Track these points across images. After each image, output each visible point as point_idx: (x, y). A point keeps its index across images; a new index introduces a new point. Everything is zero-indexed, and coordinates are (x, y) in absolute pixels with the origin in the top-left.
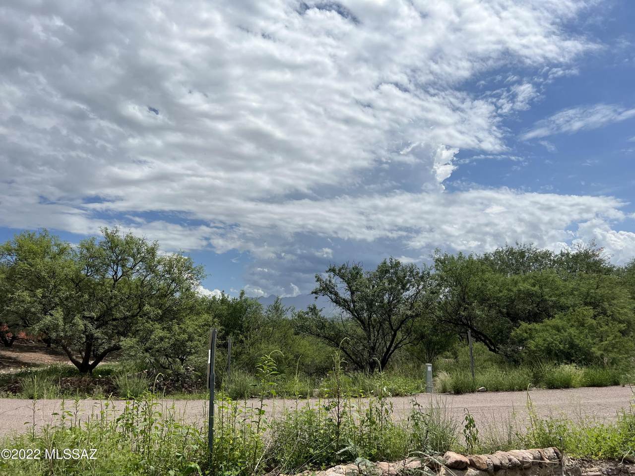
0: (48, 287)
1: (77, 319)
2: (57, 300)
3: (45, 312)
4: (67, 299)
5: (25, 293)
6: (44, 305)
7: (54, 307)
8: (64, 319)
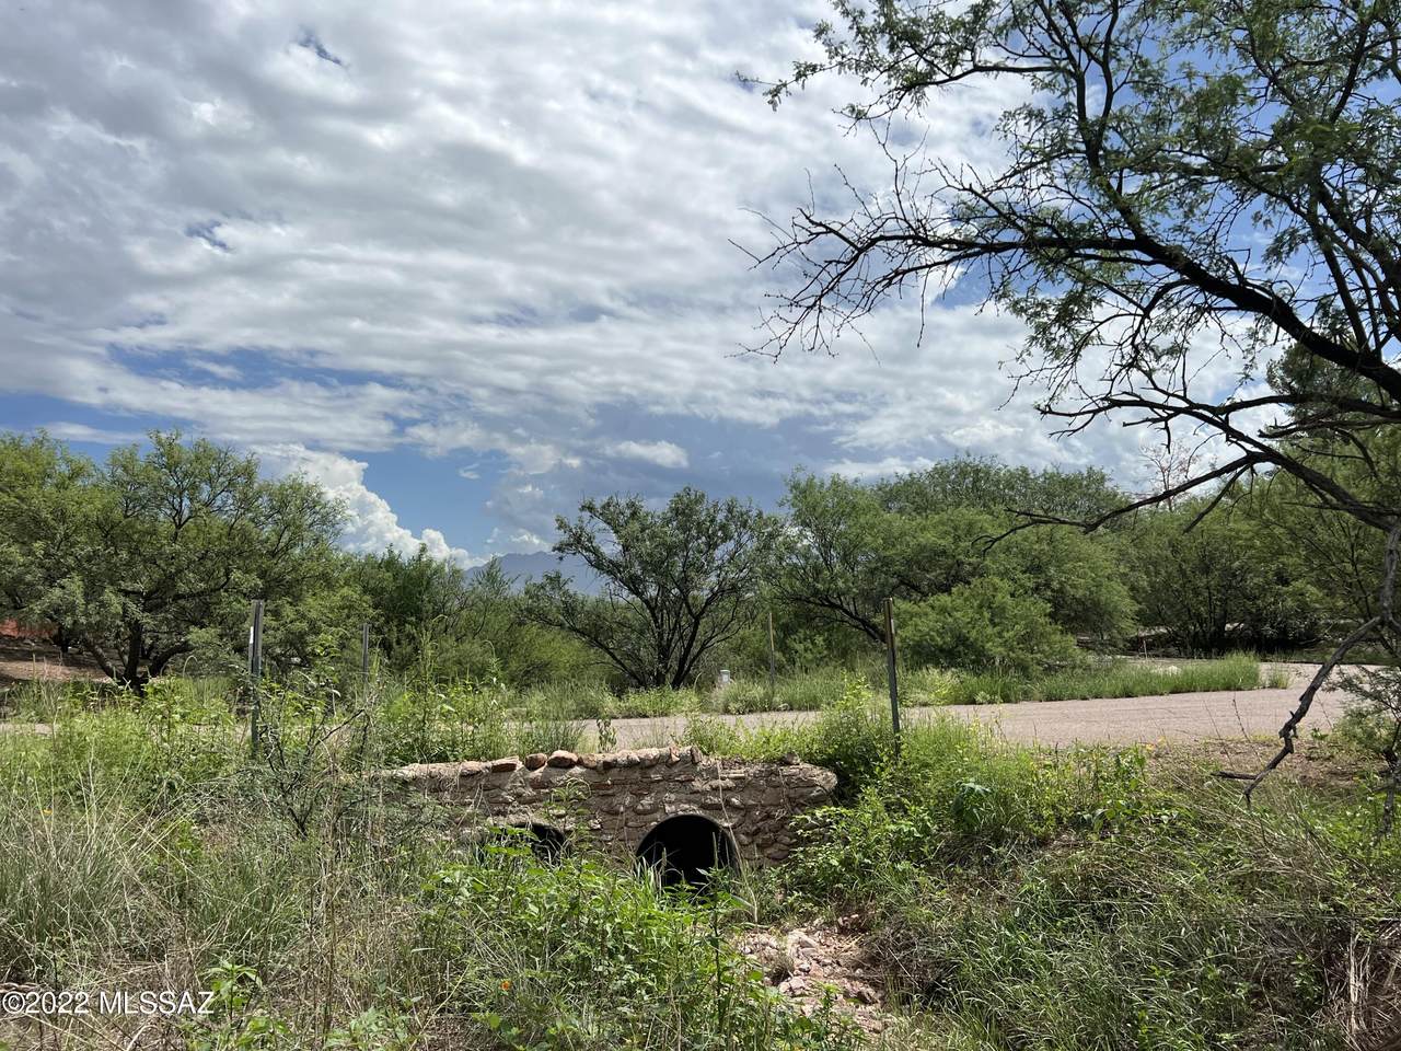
0: (53, 538)
1: (109, 595)
2: (70, 561)
3: (50, 580)
4: (89, 559)
5: (12, 549)
6: (48, 569)
7: (66, 573)
8: (86, 595)
